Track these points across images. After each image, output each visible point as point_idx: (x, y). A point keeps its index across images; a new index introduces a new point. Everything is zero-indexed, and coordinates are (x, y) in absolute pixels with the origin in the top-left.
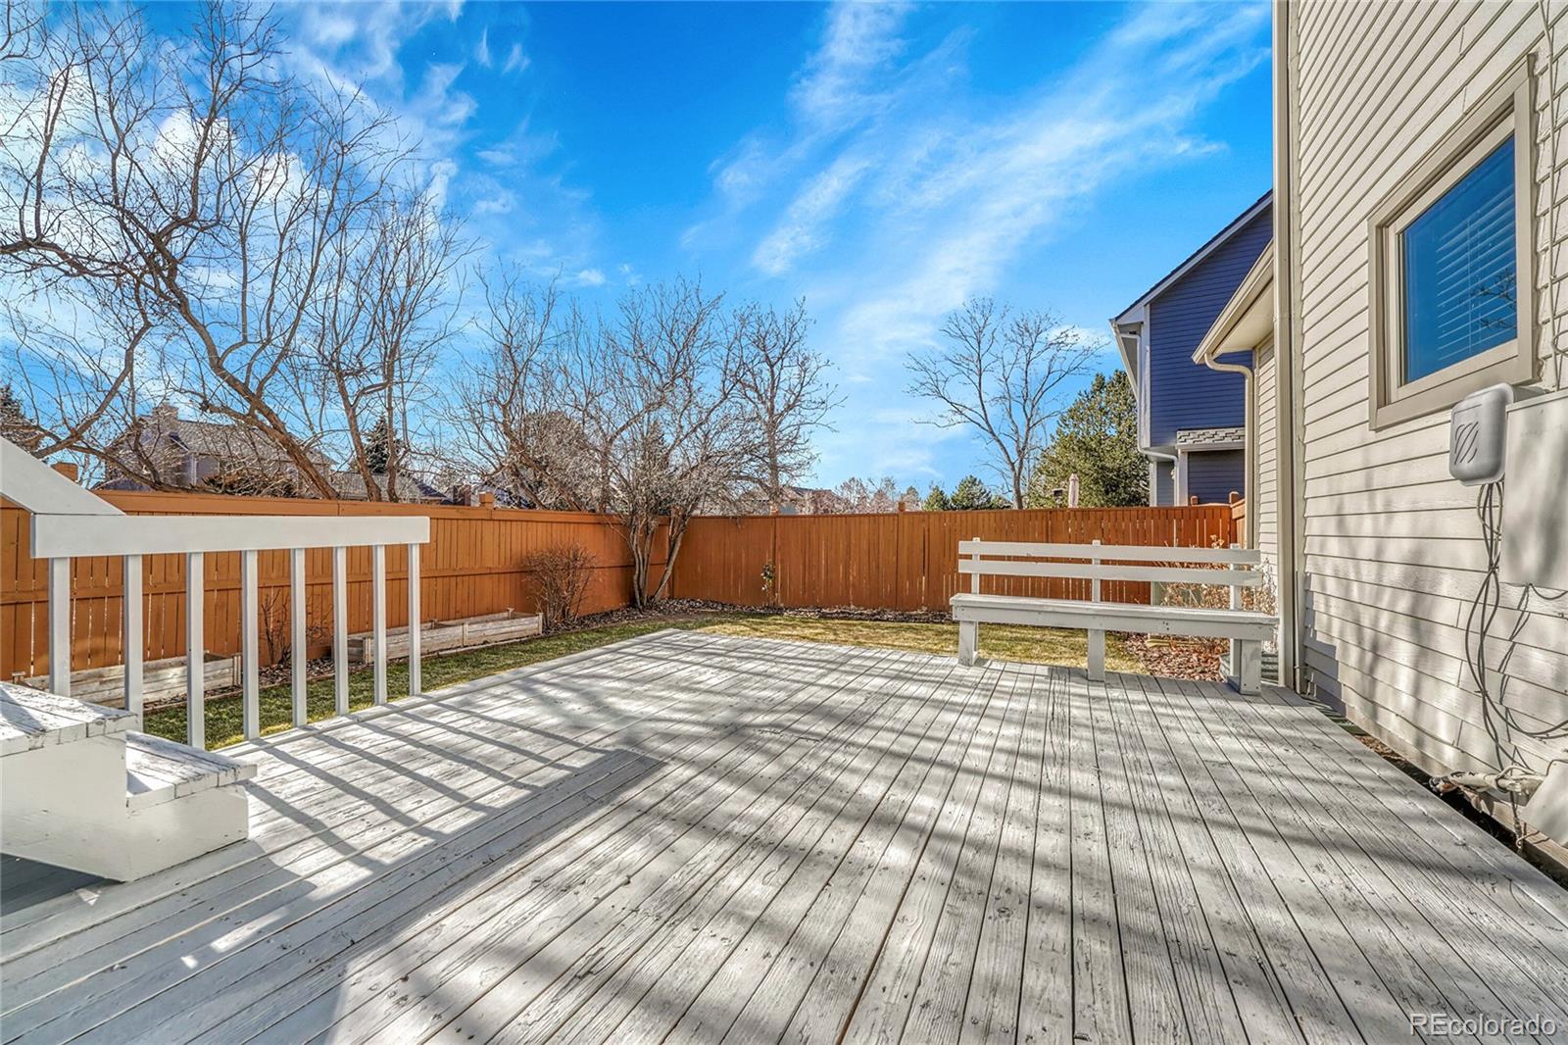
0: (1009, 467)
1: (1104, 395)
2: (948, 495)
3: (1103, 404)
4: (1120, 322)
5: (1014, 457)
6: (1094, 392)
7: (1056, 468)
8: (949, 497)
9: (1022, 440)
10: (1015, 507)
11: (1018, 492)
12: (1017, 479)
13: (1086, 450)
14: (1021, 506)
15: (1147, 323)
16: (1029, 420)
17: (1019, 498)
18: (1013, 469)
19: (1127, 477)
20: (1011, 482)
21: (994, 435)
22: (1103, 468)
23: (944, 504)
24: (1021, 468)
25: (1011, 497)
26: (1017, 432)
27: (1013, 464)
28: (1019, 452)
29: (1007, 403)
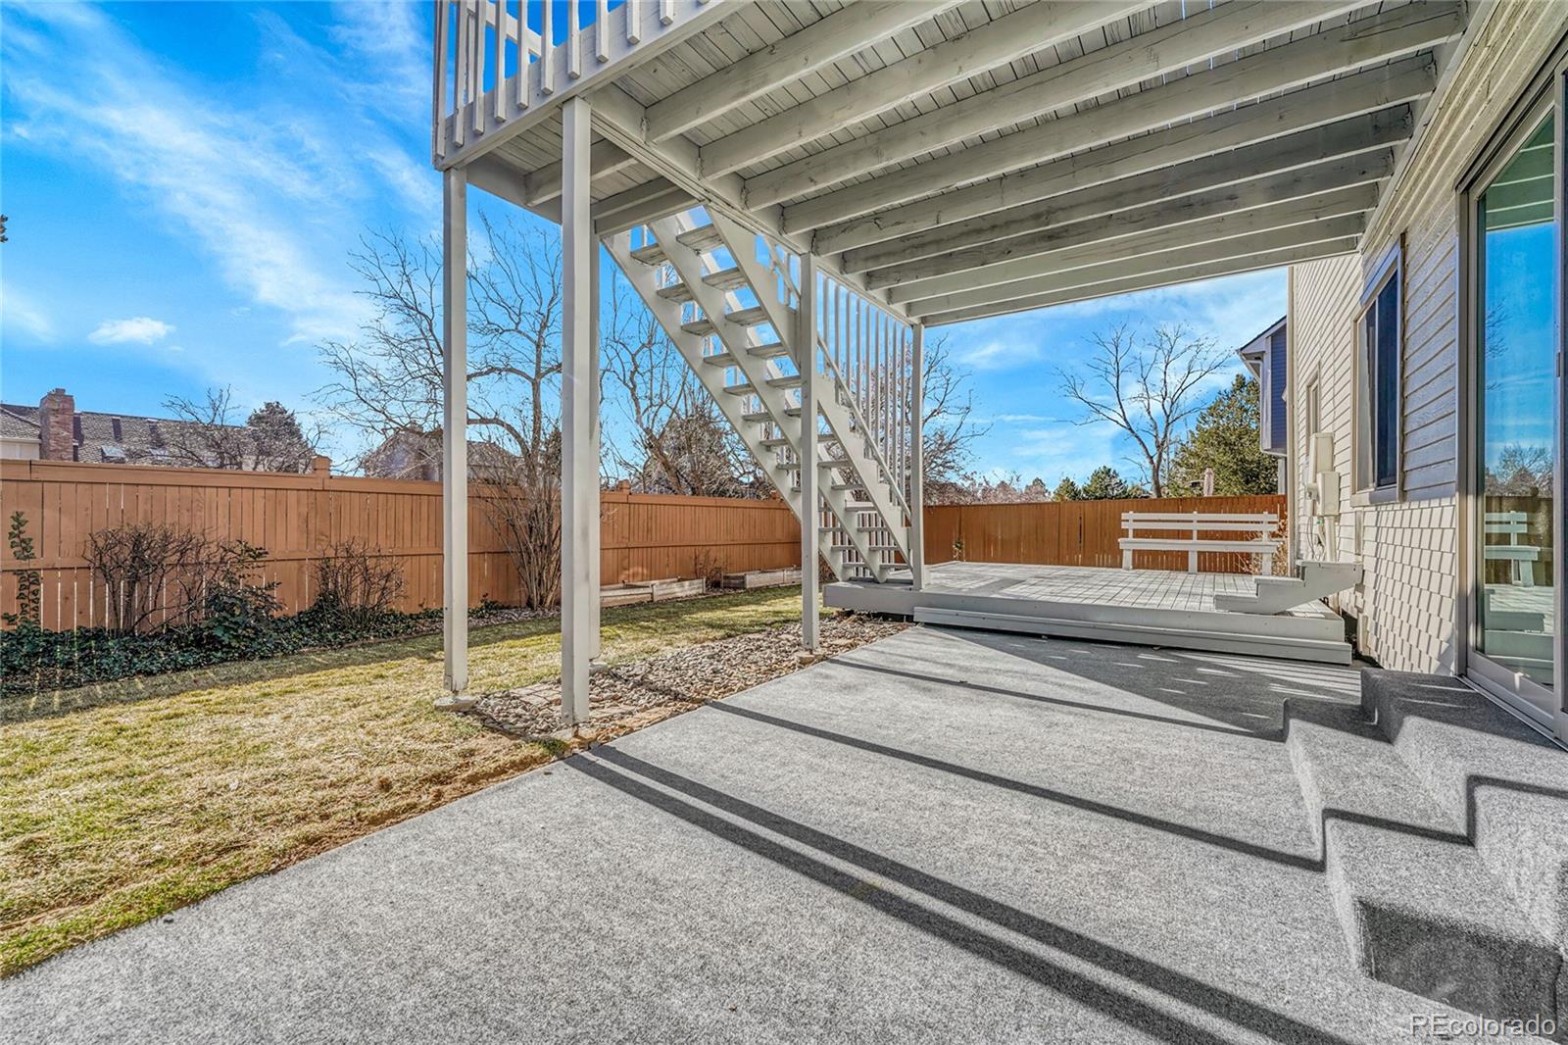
0: (1148, 461)
1: (1245, 394)
2: (1079, 486)
3: (1244, 402)
4: (1245, 351)
5: (1153, 451)
6: (1234, 391)
7: (1194, 462)
8: (1080, 488)
9: (1161, 436)
10: (1154, 496)
11: (1157, 482)
12: (1156, 471)
13: (1226, 444)
14: (1159, 496)
15: (1269, 351)
16: (1168, 416)
17: (1158, 489)
18: (1152, 462)
19: (1267, 469)
20: (1150, 473)
21: (1133, 432)
22: (1243, 461)
23: (1076, 495)
24: (1159, 461)
25: (1149, 488)
26: (1156, 428)
27: (1151, 458)
28: (1158, 447)
29: (1146, 402)
